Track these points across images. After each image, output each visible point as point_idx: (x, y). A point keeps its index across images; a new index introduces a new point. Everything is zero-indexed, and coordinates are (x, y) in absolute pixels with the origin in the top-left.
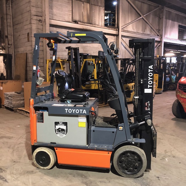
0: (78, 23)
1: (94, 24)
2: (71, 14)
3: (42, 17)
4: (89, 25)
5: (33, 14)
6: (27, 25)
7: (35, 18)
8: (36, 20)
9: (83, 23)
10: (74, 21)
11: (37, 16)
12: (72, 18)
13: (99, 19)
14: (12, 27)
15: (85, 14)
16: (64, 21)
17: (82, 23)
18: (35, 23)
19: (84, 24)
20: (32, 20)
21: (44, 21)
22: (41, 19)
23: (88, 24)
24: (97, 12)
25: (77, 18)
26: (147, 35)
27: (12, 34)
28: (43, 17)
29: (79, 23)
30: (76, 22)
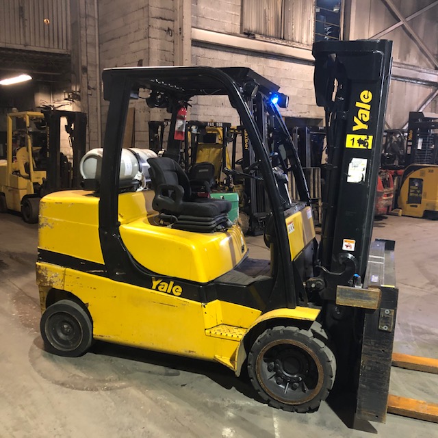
0: (254, 38)
1: (290, 39)
2: (239, 14)
3: (173, 21)
4: (280, 42)
5: (154, 16)
6: (138, 41)
7: (158, 23)
8: (161, 29)
9: (266, 36)
10: (245, 33)
11: (162, 18)
12: (242, 24)
13: (302, 28)
14: (97, 48)
15: (271, 15)
16: (222, 31)
17: (264, 39)
18: (158, 36)
19: (268, 39)
20: (151, 29)
21: (179, 31)
22: (171, 27)
23: (276, 41)
24: (299, 11)
25: (252, 25)
26: (411, 67)
27: (96, 62)
28: (175, 22)
29: (257, 36)
30: (249, 35)
